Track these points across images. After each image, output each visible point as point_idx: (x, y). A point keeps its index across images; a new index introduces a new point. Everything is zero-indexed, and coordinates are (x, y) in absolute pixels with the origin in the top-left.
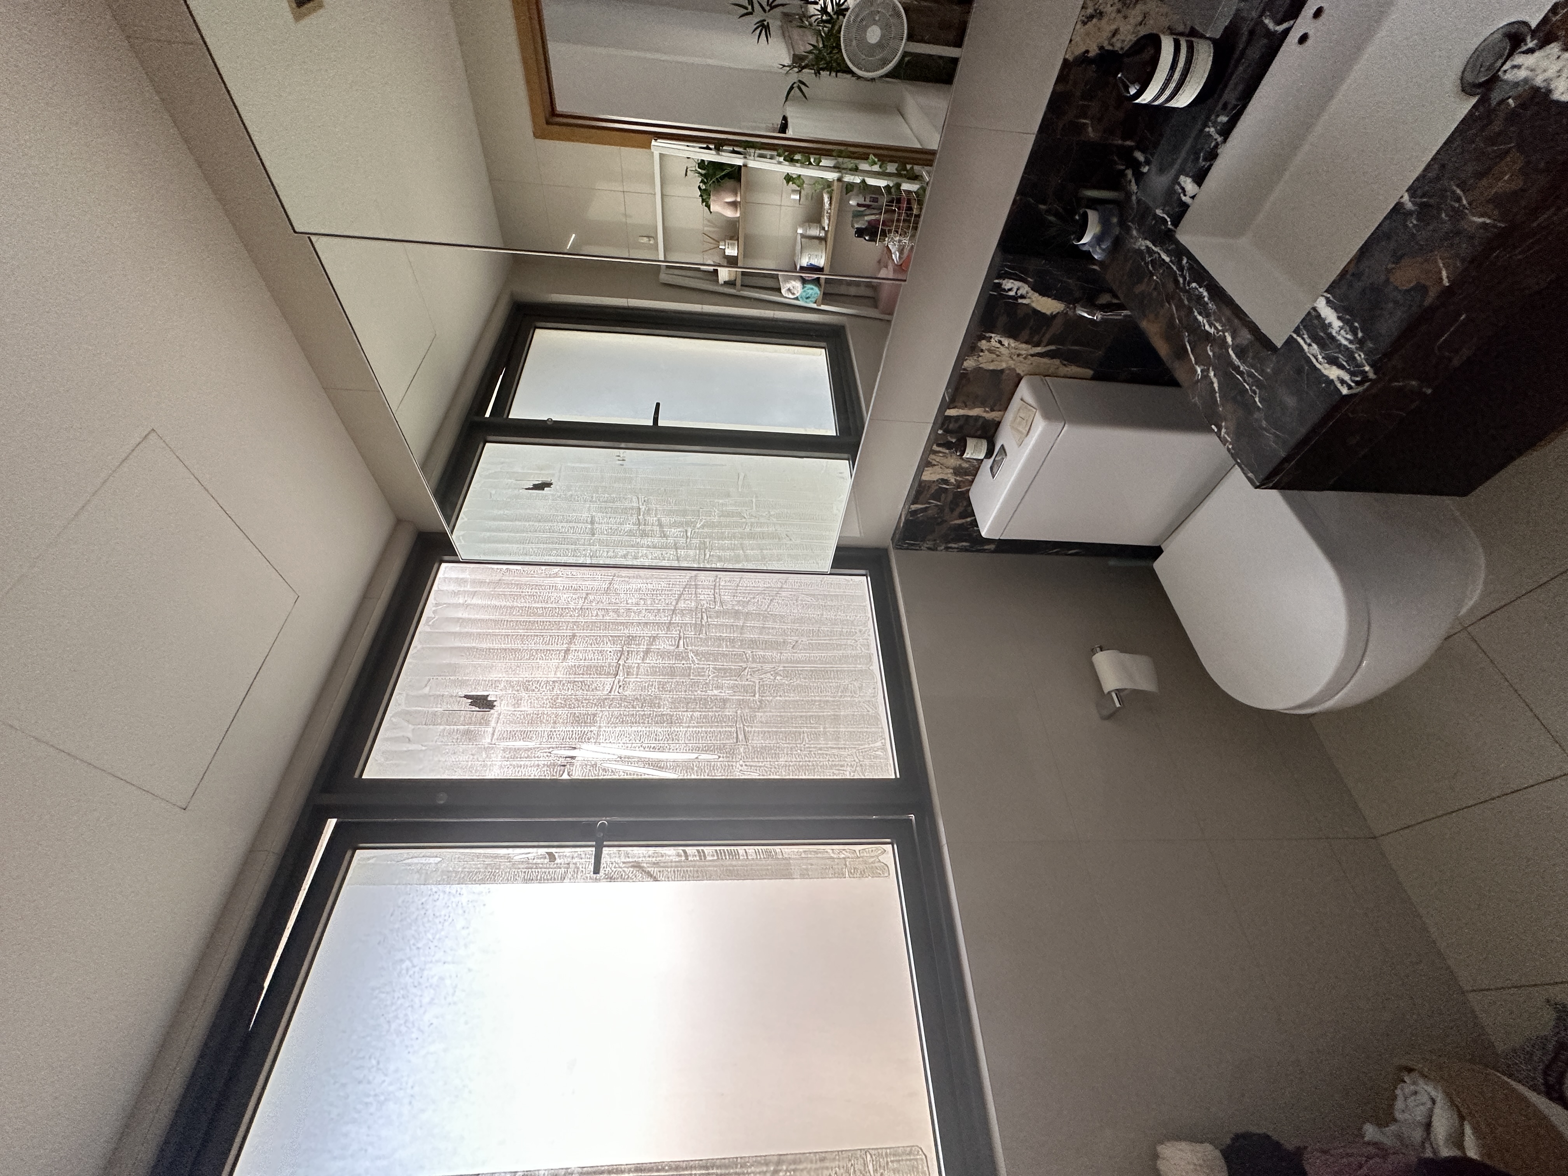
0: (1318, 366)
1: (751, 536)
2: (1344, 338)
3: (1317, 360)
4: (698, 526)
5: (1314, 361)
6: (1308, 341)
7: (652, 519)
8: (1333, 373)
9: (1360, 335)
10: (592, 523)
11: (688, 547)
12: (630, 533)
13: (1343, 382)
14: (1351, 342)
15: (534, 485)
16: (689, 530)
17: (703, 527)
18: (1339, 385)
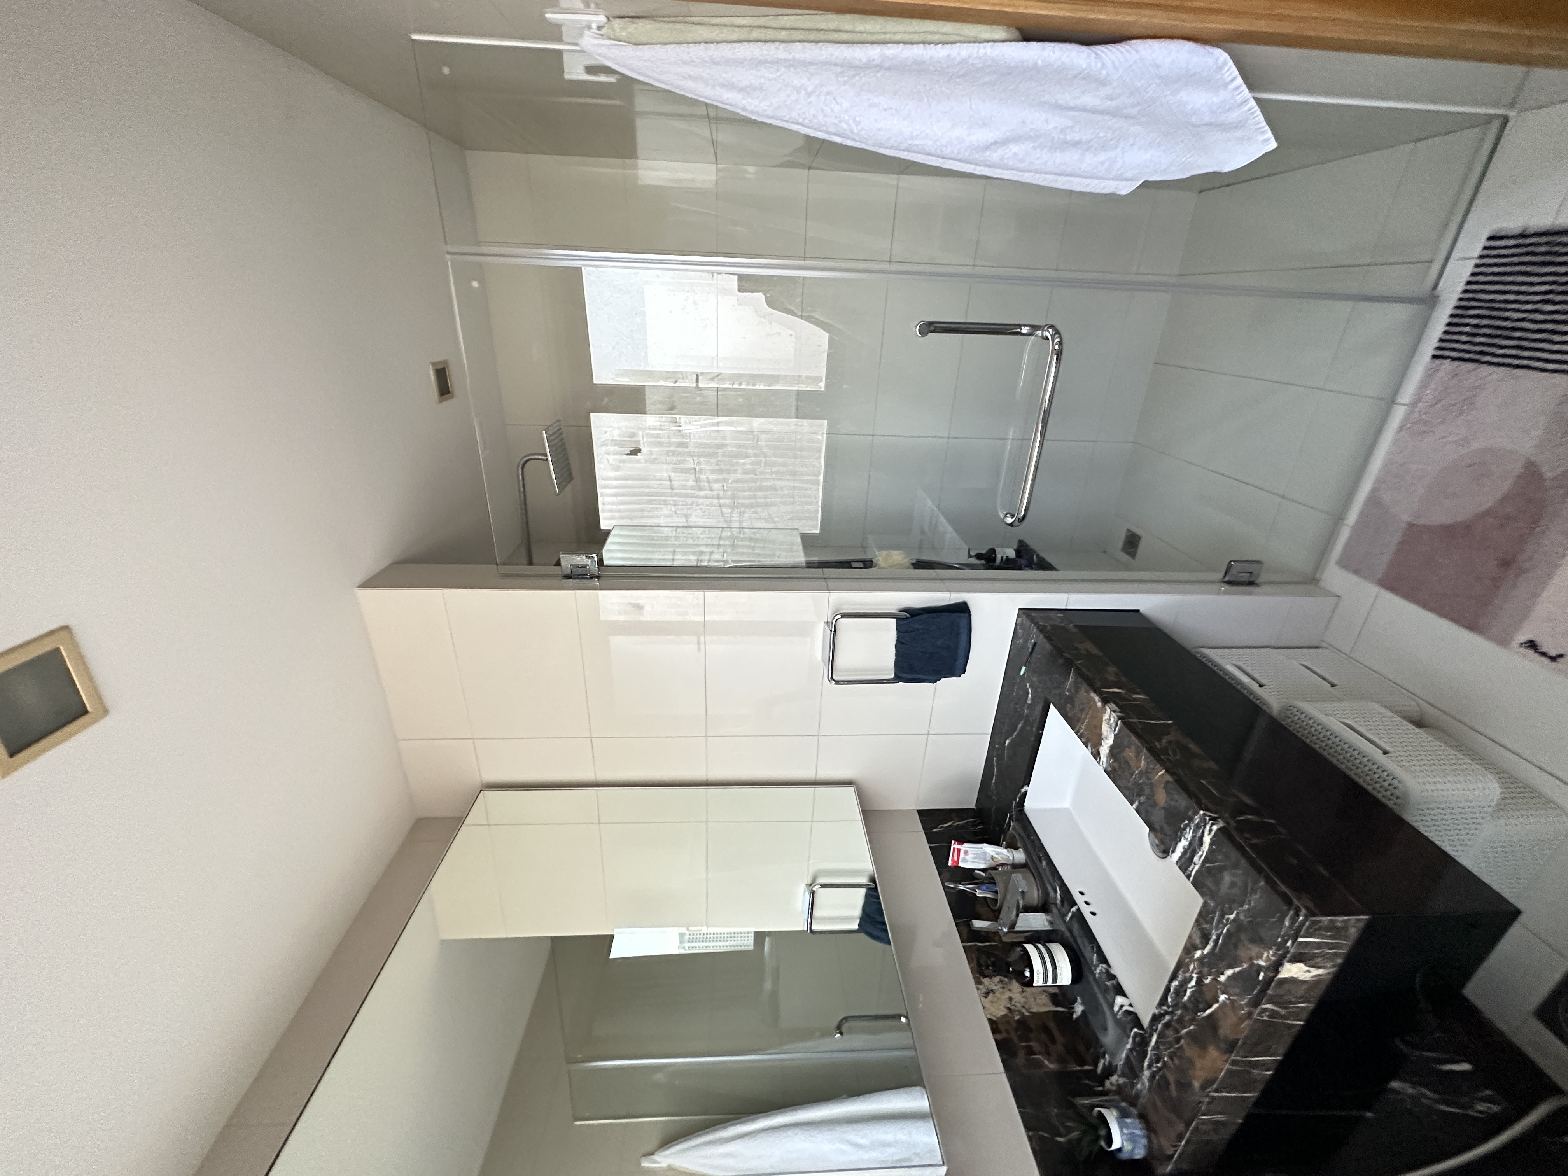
0: (1205, 854)
1: (761, 489)
2: (1189, 834)
3: (1202, 855)
4: (730, 481)
5: (1203, 858)
6: (1193, 865)
7: (703, 477)
8: (1207, 840)
9: (1187, 822)
10: (670, 481)
11: (725, 498)
12: (692, 488)
13: (1210, 831)
14: (1190, 829)
15: (631, 451)
16: (725, 485)
17: (733, 482)
18: (1213, 833)
